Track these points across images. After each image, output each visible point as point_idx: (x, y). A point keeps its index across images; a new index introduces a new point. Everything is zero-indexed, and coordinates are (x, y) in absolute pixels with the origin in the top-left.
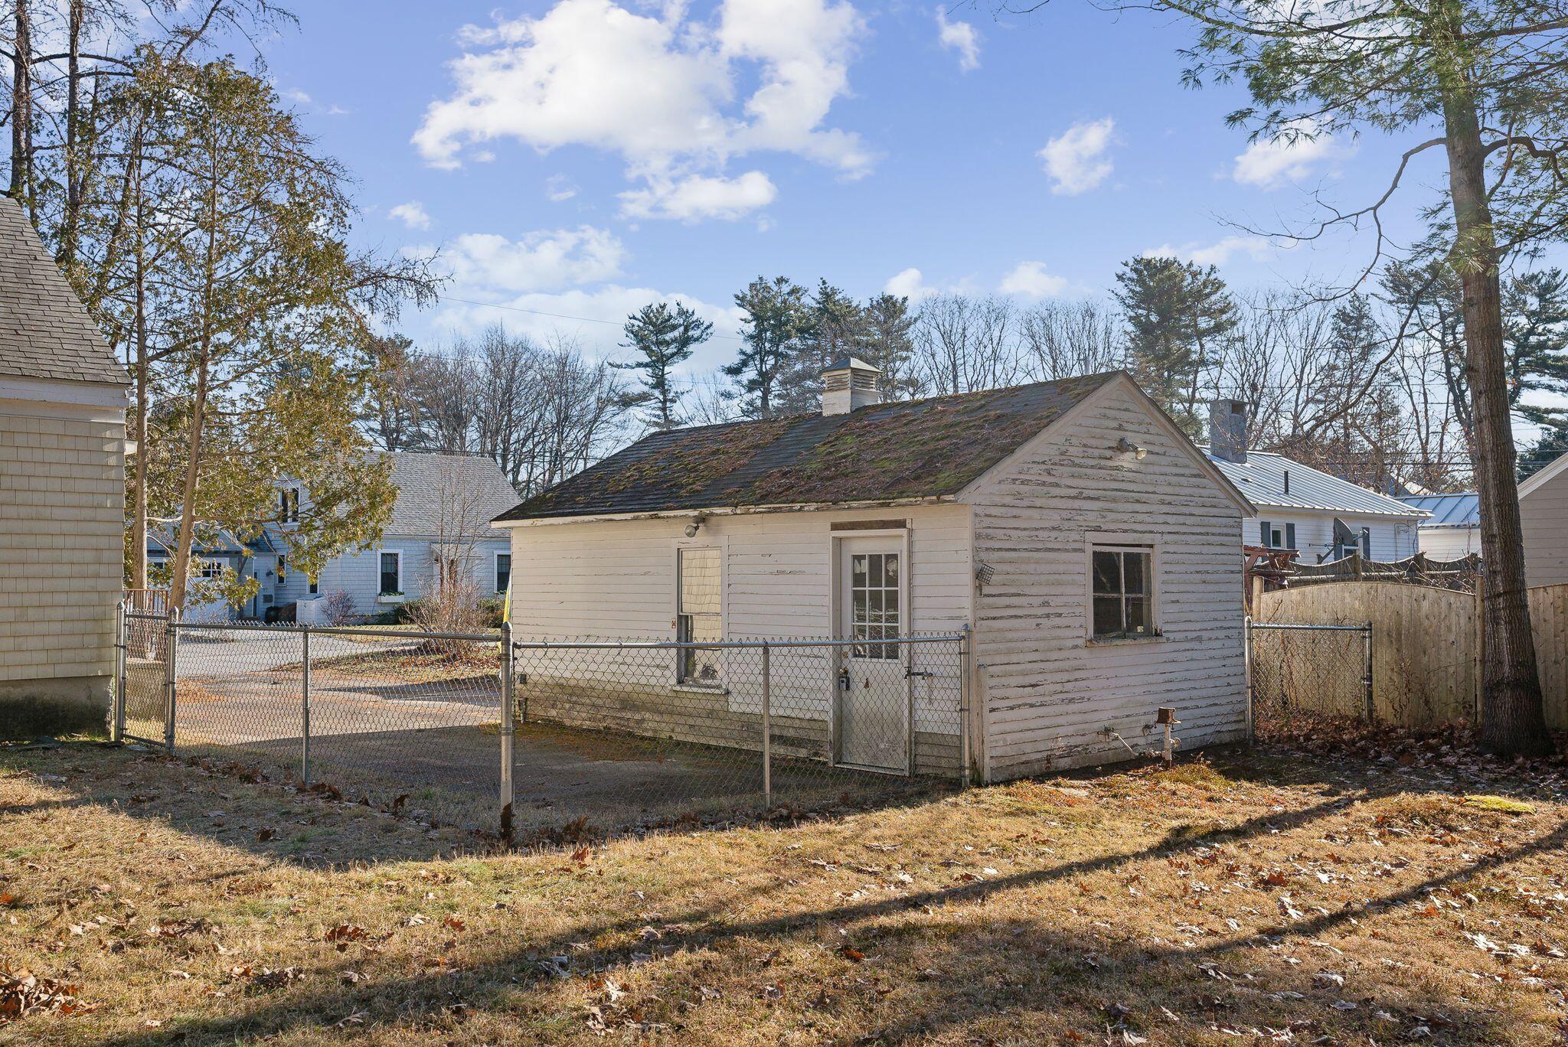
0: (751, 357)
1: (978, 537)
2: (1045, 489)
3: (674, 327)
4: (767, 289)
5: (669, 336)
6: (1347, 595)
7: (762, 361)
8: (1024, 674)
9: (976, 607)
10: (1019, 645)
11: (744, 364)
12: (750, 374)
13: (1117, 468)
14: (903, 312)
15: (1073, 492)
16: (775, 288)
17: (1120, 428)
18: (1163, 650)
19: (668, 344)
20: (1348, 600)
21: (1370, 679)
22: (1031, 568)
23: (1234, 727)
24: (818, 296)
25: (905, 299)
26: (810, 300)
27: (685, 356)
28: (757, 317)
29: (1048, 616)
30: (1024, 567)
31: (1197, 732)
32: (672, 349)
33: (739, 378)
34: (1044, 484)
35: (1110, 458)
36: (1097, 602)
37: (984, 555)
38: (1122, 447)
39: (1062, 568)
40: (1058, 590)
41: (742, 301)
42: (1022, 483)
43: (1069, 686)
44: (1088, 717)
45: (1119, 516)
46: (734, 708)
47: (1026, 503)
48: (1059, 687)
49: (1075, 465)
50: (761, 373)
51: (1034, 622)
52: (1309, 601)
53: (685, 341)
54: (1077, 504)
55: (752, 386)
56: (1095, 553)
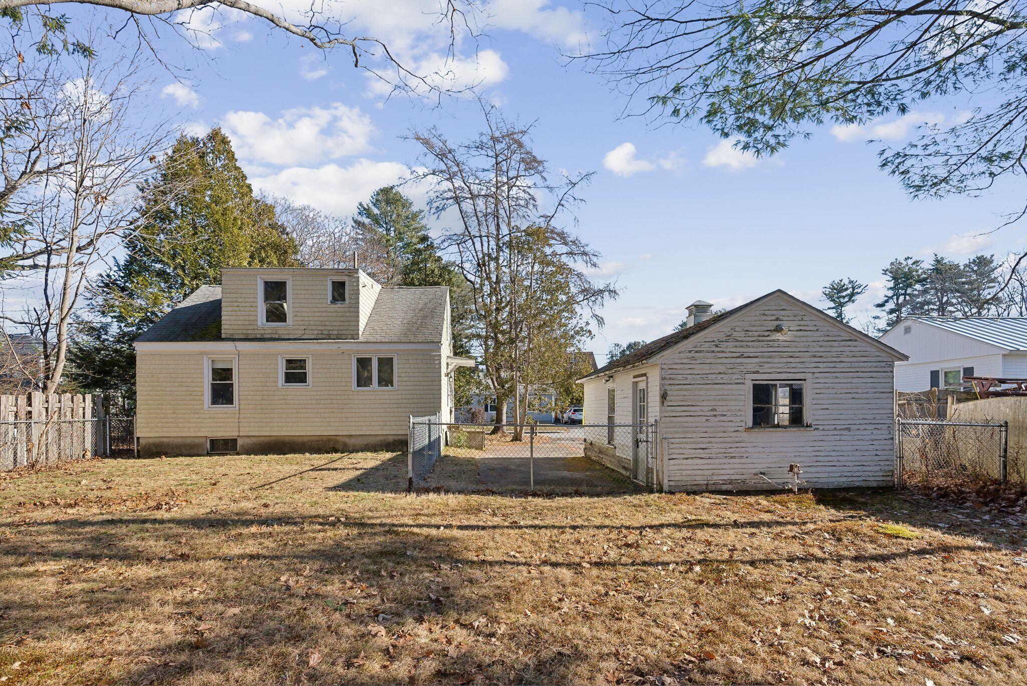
0: (891, 298)
1: (663, 379)
2: (713, 354)
3: (847, 289)
4: (900, 263)
5: (844, 294)
6: (1001, 405)
7: (897, 299)
8: (695, 443)
9: (661, 412)
10: (695, 430)
11: (887, 301)
12: (891, 305)
13: (773, 341)
14: (991, 262)
15: (737, 355)
16: (905, 263)
17: (777, 319)
18: (811, 434)
19: (844, 297)
20: (1002, 408)
21: (1005, 457)
22: (702, 393)
23: (881, 479)
24: (933, 263)
25: (992, 256)
26: (928, 264)
27: (853, 301)
28: (894, 278)
29: (715, 416)
30: (696, 393)
31: (844, 479)
32: (846, 299)
33: (884, 308)
34: (713, 352)
35: (768, 336)
36: (755, 410)
37: (666, 387)
38: (778, 329)
39: (726, 393)
40: (724, 403)
41: (885, 272)
42: (696, 352)
43: (729, 451)
44: (746, 466)
45: (775, 365)
46: (618, 454)
47: (699, 361)
48: (723, 451)
49: (737, 341)
50: (897, 304)
51: (704, 419)
52: (979, 409)
53: (852, 295)
54: (739, 360)
55: (892, 311)
56: (754, 385)
